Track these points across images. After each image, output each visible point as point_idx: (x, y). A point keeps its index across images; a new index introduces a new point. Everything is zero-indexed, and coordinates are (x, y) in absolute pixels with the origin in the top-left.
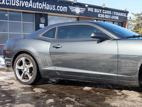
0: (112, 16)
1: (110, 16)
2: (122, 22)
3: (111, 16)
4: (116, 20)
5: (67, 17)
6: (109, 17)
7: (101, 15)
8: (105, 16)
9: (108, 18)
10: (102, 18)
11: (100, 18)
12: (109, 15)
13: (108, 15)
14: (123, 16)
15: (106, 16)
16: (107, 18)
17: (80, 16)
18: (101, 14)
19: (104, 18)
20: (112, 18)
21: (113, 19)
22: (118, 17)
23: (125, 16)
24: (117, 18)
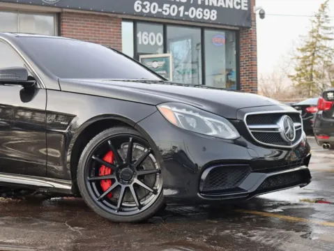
0: (192, 8)
1: (182, 9)
2: (237, 28)
3: (186, 9)
4: (209, 21)
5: (16, 11)
6: (179, 12)
7: (144, 7)
8: (161, 7)
9: (174, 14)
10: (149, 15)
11: (141, 14)
12: (178, 7)
13: (174, 6)
14: (238, 7)
15: (164, 8)
16: (169, 17)
17: (65, 10)
18: (145, 3)
19: (159, 15)
20: (192, 17)
21: (195, 20)
22: (214, 13)
23: (246, 9)
24: (212, 16)
